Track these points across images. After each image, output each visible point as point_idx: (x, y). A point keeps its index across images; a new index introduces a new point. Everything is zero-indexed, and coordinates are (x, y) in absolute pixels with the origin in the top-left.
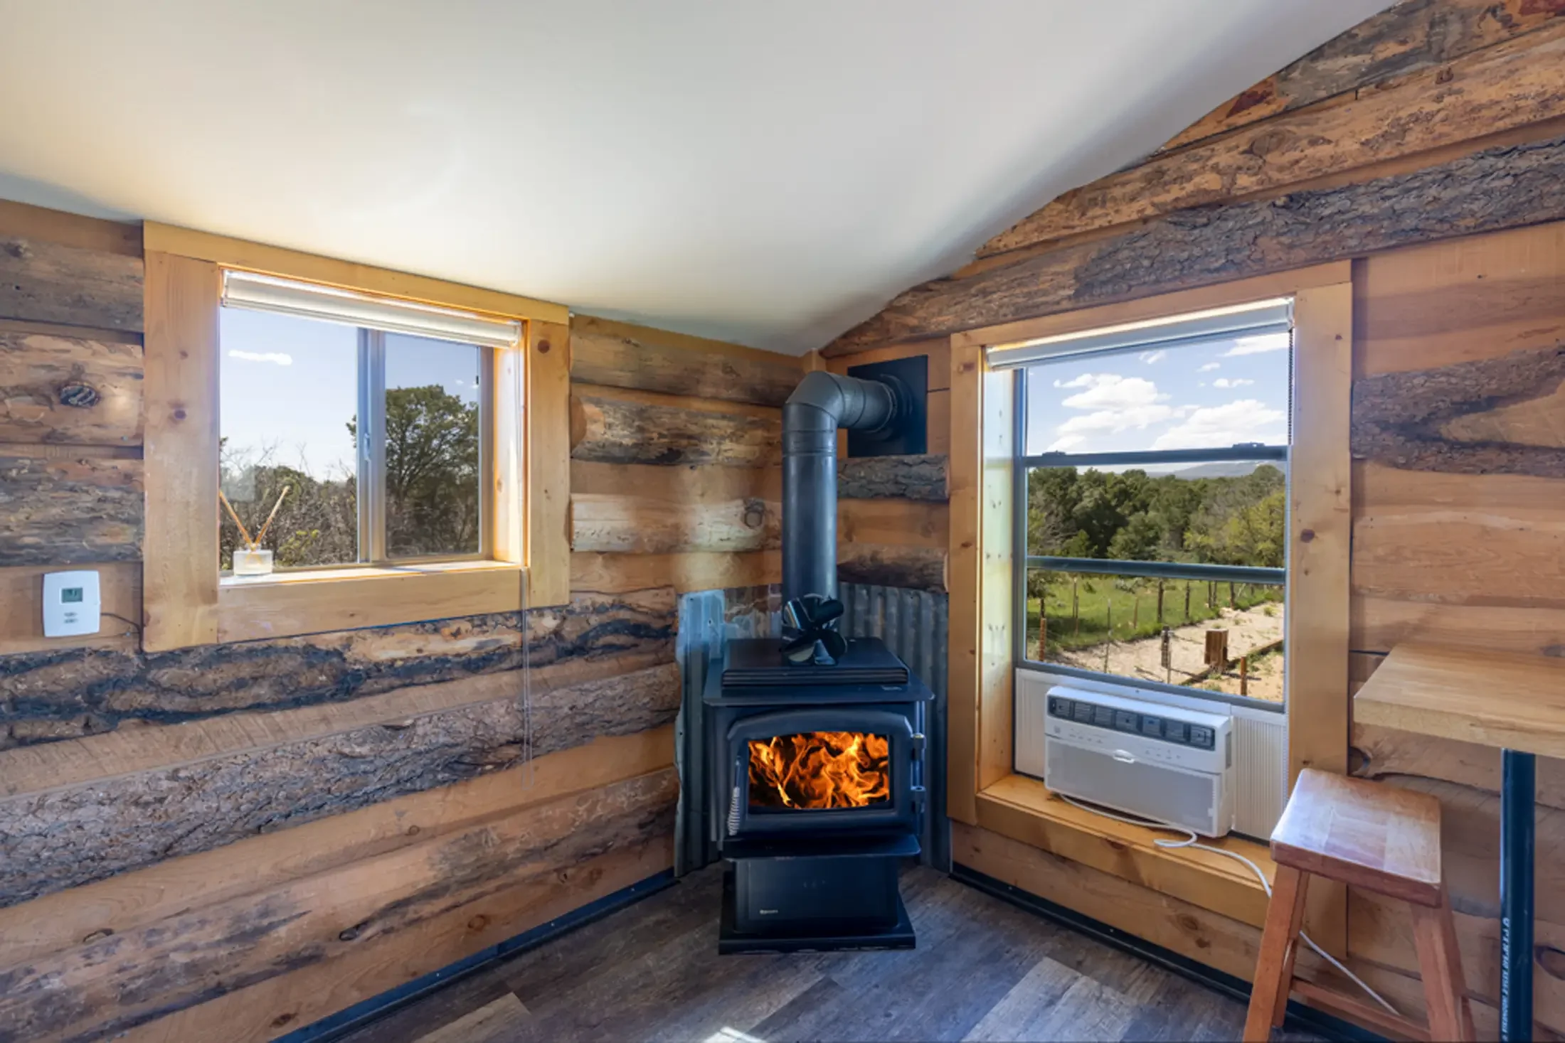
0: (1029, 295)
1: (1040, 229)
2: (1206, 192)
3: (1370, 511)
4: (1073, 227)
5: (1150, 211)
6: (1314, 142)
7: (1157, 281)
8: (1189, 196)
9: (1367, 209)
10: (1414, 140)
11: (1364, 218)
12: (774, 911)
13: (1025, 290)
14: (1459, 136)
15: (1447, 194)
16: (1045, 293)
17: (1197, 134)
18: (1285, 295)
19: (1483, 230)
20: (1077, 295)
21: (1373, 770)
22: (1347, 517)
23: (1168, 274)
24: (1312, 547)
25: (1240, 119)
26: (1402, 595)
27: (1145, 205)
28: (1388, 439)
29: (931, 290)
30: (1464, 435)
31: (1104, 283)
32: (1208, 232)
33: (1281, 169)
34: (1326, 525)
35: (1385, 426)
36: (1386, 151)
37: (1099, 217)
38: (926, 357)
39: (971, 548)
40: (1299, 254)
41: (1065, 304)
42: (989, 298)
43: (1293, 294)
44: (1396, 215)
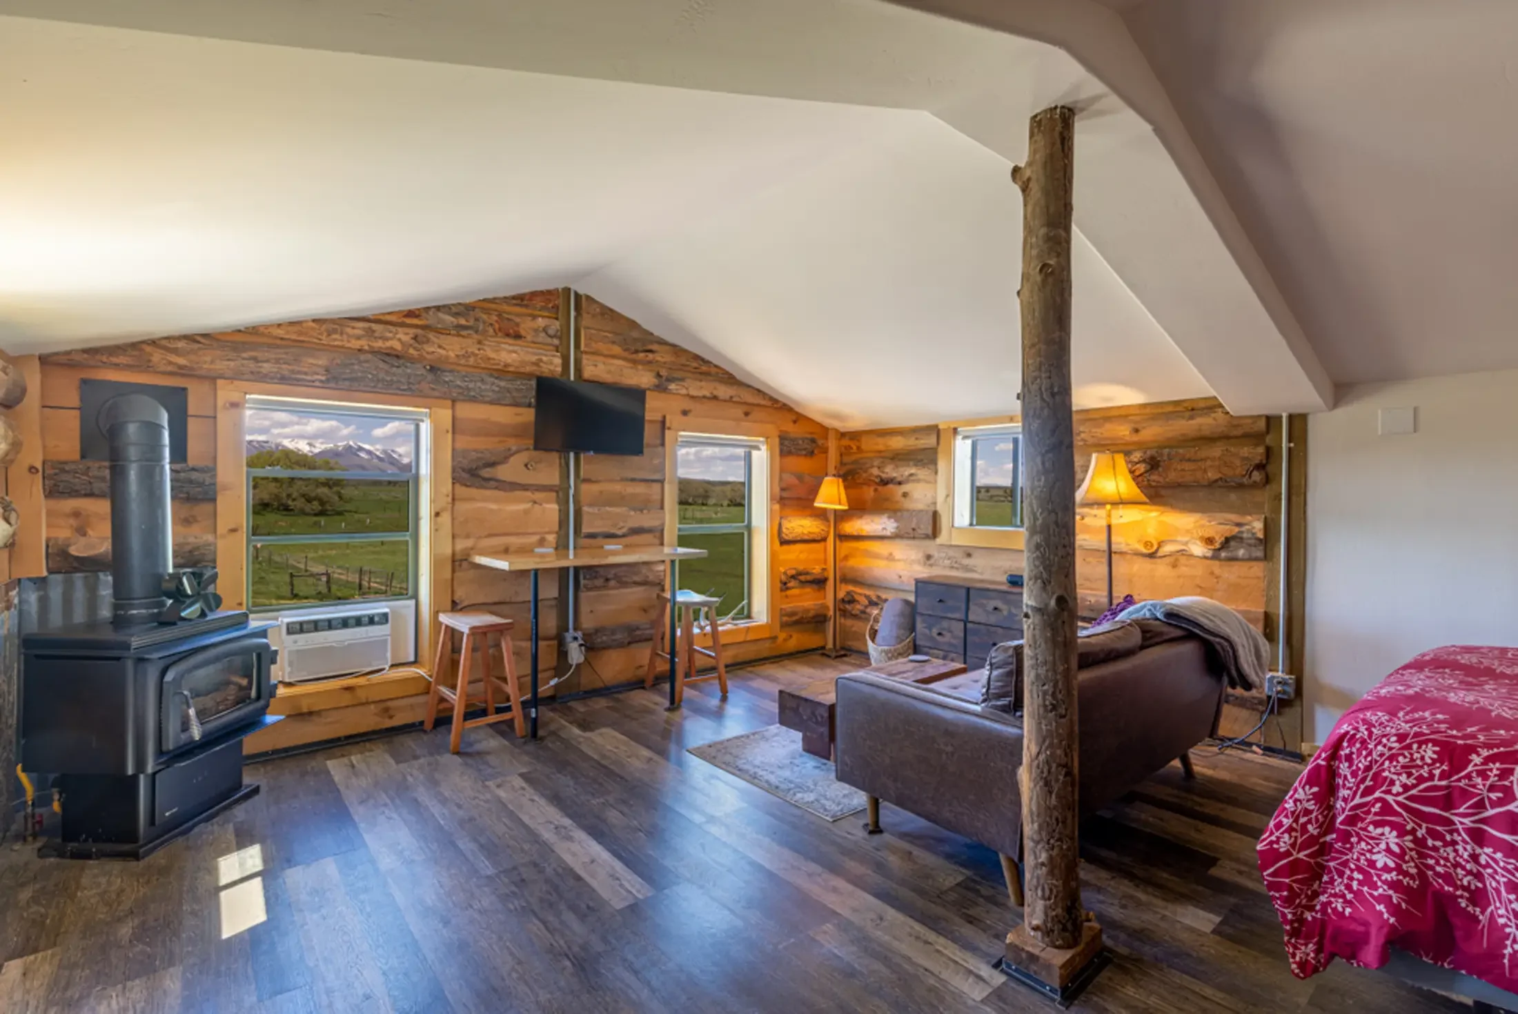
0: (293, 372)
1: (300, 333)
2: (395, 350)
3: (457, 503)
4: (320, 339)
5: (366, 348)
6: (440, 347)
7: (374, 387)
8: (387, 348)
9: (459, 383)
10: (472, 361)
11: (460, 387)
12: (174, 810)
13: (290, 368)
14: (483, 365)
15: (483, 387)
16: (306, 374)
17: (388, 318)
18: (426, 408)
19: (491, 403)
20: (328, 381)
21: (459, 607)
22: (450, 506)
23: (380, 385)
24: (439, 519)
25: (408, 321)
26: (468, 536)
27: (363, 343)
28: (465, 475)
29: (199, 342)
30: (487, 476)
31: (345, 379)
32: (400, 371)
33: (428, 353)
34: (444, 509)
35: (464, 470)
36: (463, 362)
37: (337, 340)
38: (185, 389)
39: (240, 532)
40: (436, 394)
41: (317, 384)
42: (260, 364)
43: (430, 408)
44: (469, 389)
